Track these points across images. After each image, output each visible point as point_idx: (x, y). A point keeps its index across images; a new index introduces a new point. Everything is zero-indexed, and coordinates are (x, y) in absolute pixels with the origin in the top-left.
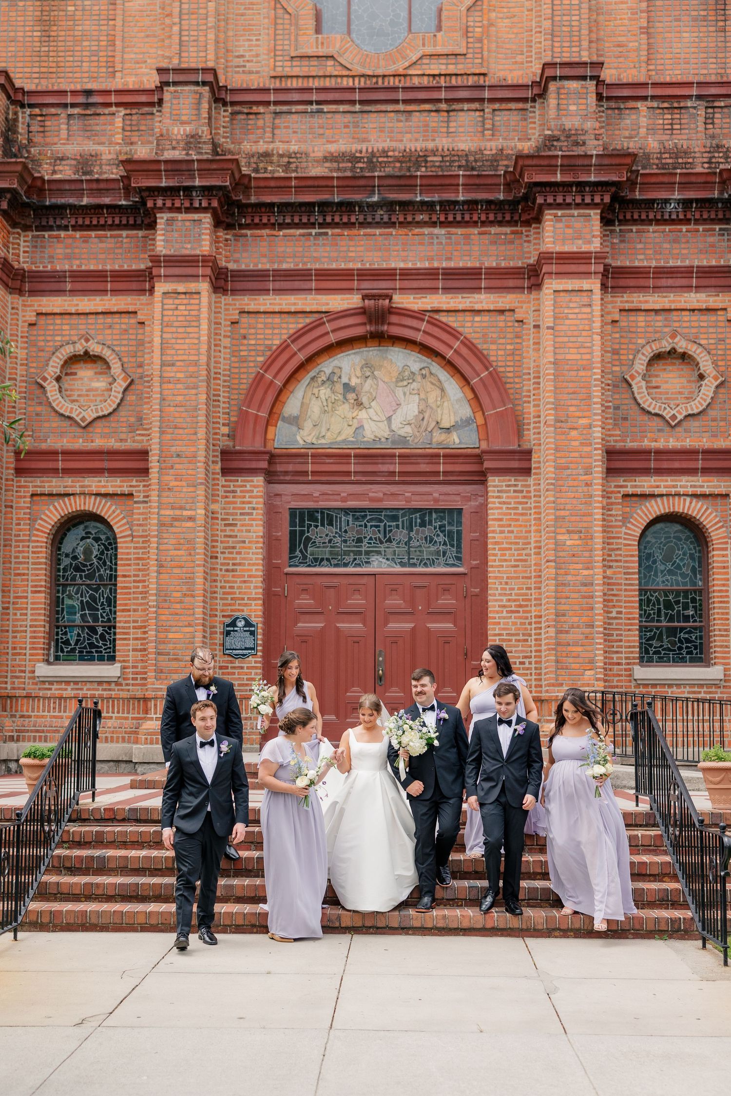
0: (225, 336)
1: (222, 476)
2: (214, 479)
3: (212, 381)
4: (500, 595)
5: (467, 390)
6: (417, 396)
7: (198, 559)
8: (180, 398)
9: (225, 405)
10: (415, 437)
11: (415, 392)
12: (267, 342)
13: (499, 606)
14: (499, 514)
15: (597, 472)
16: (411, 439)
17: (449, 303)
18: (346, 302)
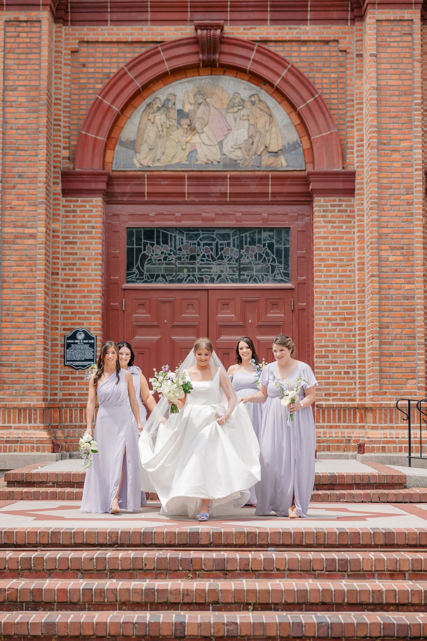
0: (65, 64)
1: (63, 196)
2: (55, 199)
3: (53, 107)
4: (326, 308)
5: (294, 116)
6: (246, 123)
7: (39, 275)
8: (22, 121)
9: (65, 130)
10: (245, 160)
11: (246, 118)
12: (106, 71)
13: (325, 319)
14: (324, 232)
15: (417, 192)
16: (241, 162)
17: (276, 34)
18: (180, 32)
